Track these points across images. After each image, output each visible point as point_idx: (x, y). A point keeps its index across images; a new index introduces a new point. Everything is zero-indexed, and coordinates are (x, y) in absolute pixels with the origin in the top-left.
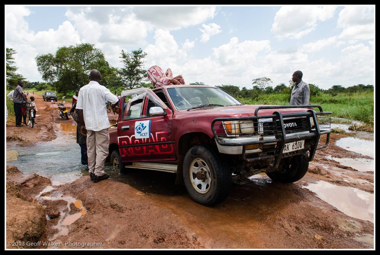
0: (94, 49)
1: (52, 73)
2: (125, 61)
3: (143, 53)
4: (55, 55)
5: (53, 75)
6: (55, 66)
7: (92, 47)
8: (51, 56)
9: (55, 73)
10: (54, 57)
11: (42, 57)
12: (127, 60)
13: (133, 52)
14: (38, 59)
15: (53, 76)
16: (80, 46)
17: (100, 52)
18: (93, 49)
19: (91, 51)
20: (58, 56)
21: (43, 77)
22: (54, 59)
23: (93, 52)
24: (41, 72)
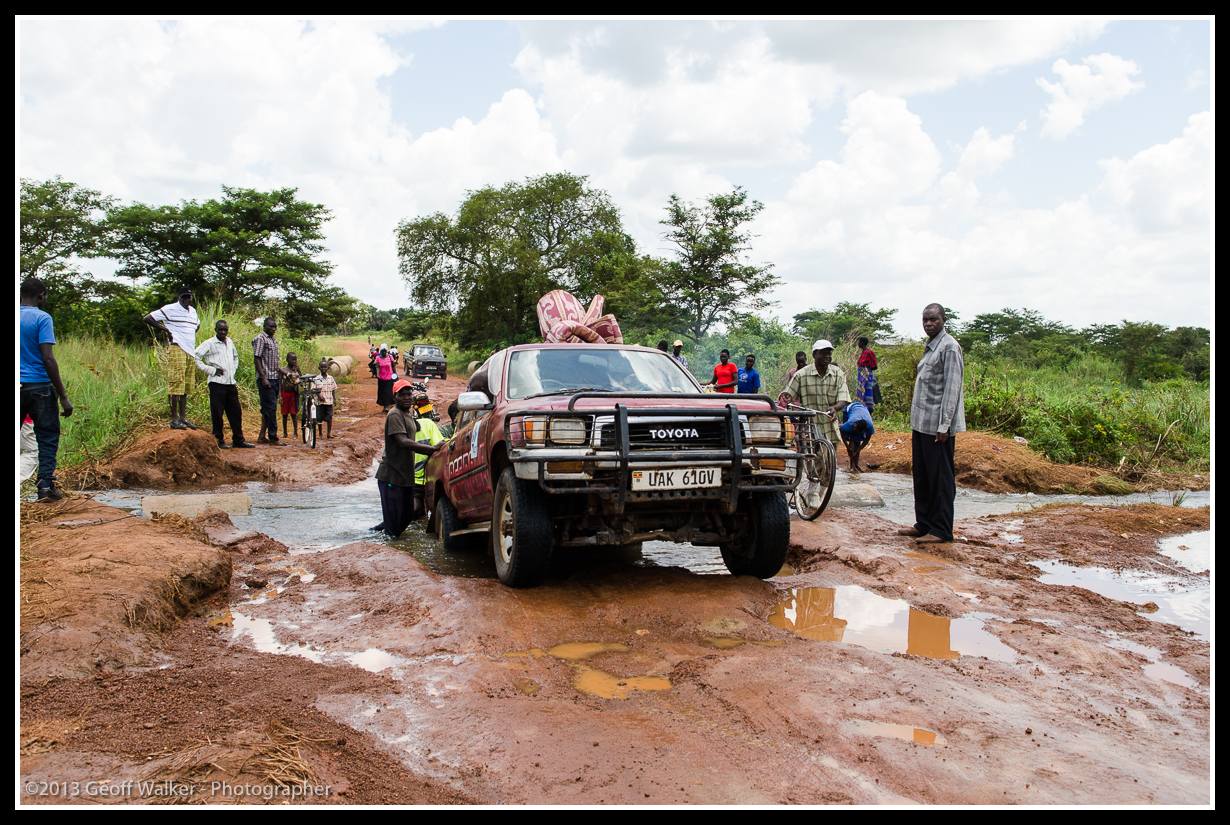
0: (586, 192)
1: (441, 281)
2: (680, 235)
3: (748, 203)
4: (455, 218)
5: (445, 286)
6: (453, 254)
7: (577, 184)
8: (444, 222)
9: (452, 280)
10: (454, 223)
11: (416, 226)
12: (686, 229)
13: (711, 201)
14: (404, 232)
15: (444, 292)
16: (539, 185)
17: (604, 204)
18: (582, 193)
19: (574, 199)
20: (463, 223)
21: (413, 295)
22: (450, 230)
23: (581, 202)
24: (408, 276)
